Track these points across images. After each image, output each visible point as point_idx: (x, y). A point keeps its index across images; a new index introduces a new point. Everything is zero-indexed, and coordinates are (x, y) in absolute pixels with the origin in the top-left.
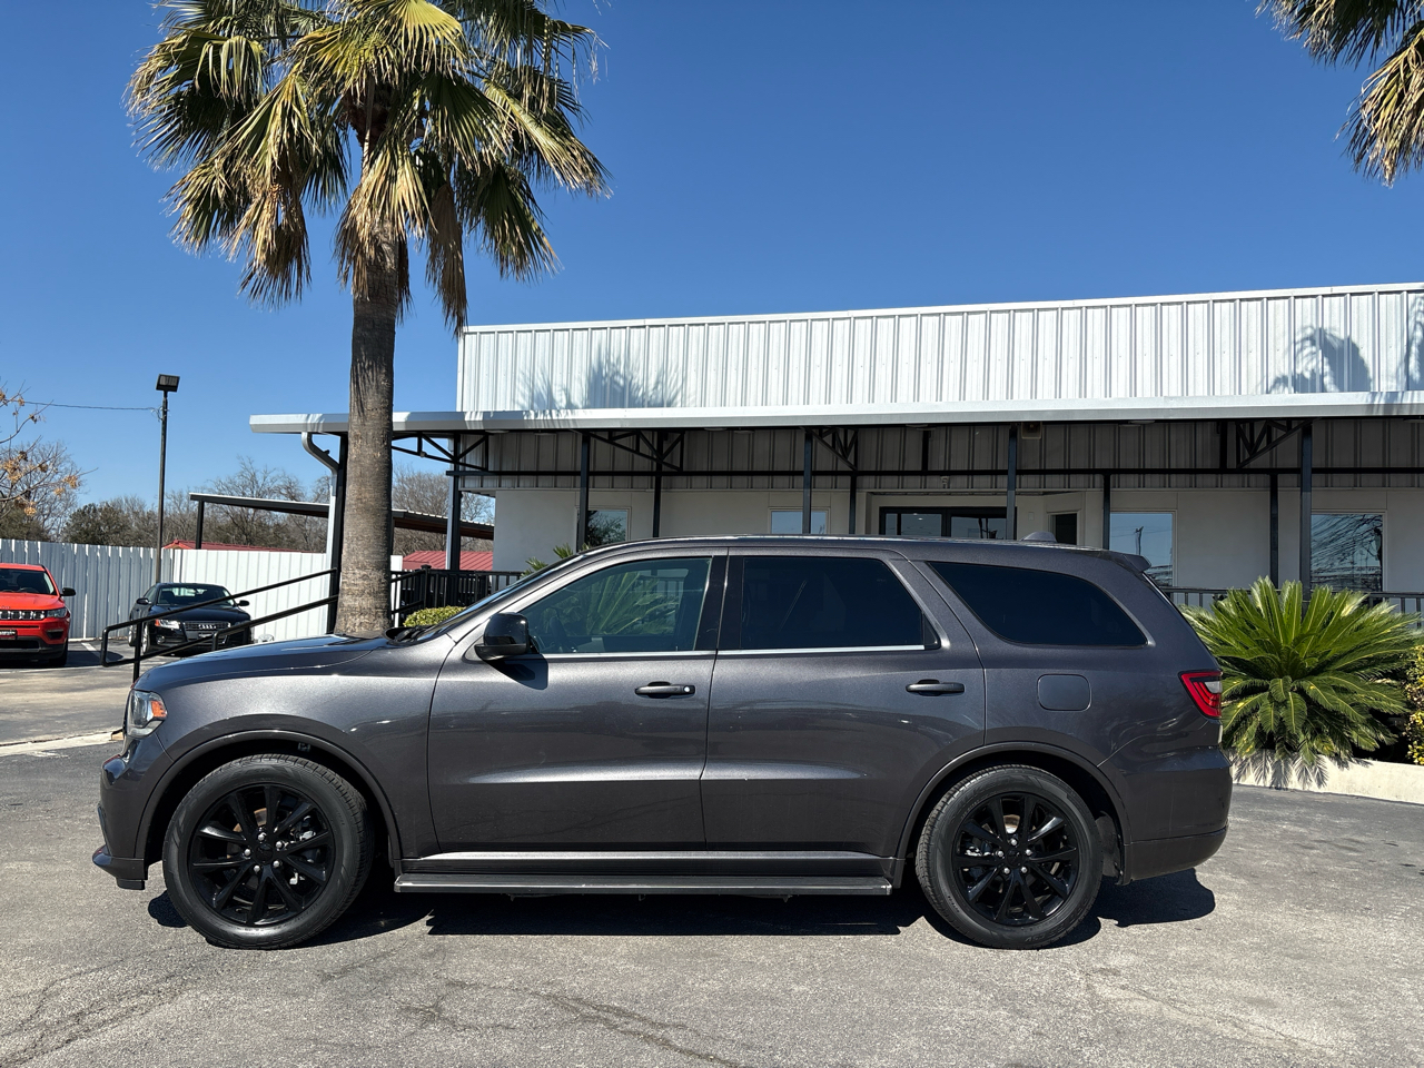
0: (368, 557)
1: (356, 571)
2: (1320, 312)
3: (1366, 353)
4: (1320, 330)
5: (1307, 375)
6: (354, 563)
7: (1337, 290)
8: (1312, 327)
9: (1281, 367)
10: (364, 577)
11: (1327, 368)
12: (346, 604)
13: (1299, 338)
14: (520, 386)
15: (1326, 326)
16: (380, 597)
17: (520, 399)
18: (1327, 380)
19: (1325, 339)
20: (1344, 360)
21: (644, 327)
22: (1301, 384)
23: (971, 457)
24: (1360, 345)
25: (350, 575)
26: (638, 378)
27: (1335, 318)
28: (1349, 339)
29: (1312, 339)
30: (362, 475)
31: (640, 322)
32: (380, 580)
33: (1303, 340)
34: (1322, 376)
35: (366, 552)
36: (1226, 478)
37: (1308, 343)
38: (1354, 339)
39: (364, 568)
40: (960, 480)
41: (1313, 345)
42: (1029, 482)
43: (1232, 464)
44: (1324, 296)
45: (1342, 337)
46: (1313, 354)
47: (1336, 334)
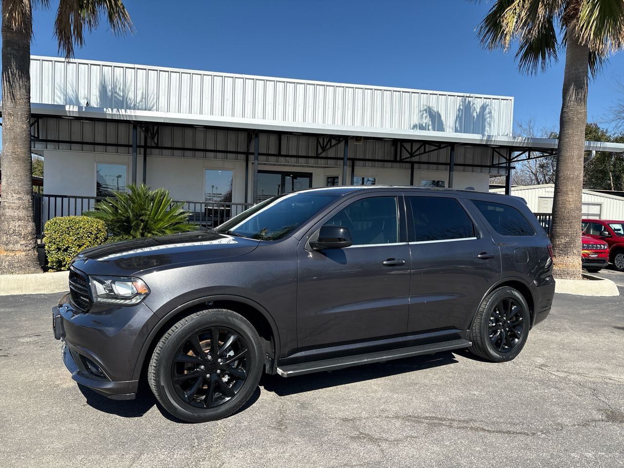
0: (21, 187)
1: (14, 195)
2: (428, 100)
3: (443, 118)
4: (429, 107)
5: (424, 125)
6: (13, 190)
7: (435, 92)
8: (426, 105)
9: (416, 120)
10: (19, 199)
11: (430, 123)
12: (7, 214)
13: (422, 109)
14: (57, 92)
15: (431, 106)
16: (29, 210)
17: (57, 99)
18: (430, 127)
19: (430, 111)
20: (436, 120)
21: (134, 68)
22: (422, 128)
24: (441, 115)
25: (9, 197)
26: (131, 95)
27: (434, 103)
28: (438, 112)
29: (426, 110)
30: (15, 138)
31: (132, 66)
32: (29, 200)
33: (423, 111)
34: (429, 126)
35: (20, 184)
36: (395, 164)
37: (425, 112)
38: (440, 112)
39: (19, 193)
40: (294, 159)
41: (426, 113)
42: (321, 162)
43: (398, 159)
44: (430, 94)
45: (436, 111)
46: (426, 117)
47: (434, 109)
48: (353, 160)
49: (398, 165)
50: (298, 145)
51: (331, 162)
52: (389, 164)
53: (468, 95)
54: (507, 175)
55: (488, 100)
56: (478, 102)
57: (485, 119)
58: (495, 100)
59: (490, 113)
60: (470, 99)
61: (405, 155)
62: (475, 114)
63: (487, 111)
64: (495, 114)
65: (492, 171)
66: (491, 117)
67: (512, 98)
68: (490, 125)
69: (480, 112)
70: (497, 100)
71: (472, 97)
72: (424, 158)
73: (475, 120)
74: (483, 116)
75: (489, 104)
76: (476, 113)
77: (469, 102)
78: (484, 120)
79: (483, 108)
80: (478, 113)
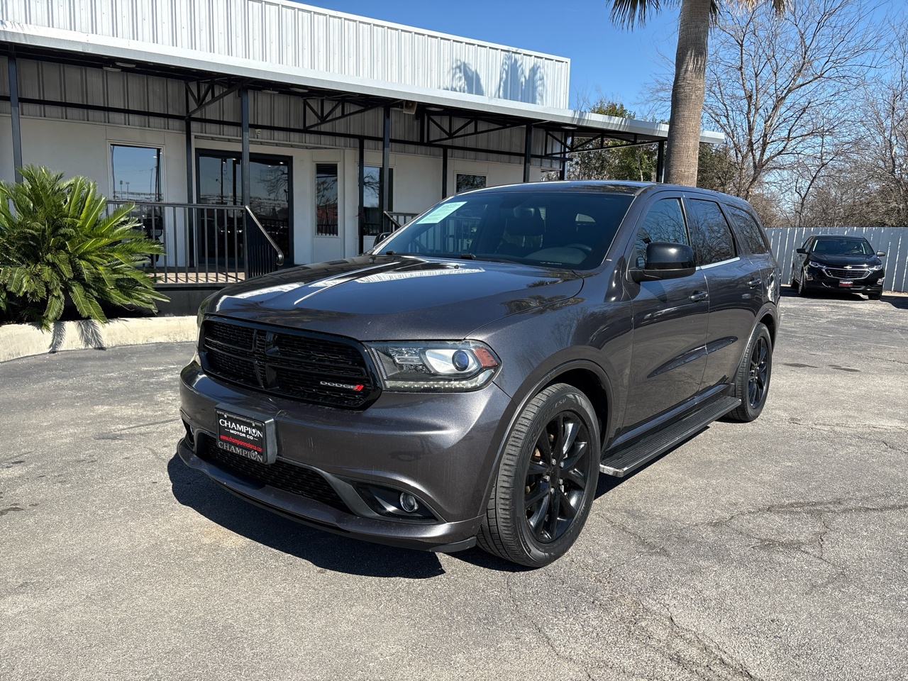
2: (463, 52)
4: (464, 63)
5: (458, 90)
8: (460, 60)
13: (454, 66)
15: (466, 62)
19: (466, 69)
23: (272, 117)
27: (471, 58)
28: (476, 71)
29: (459, 67)
33: (456, 68)
37: (458, 70)
38: (478, 72)
40: (266, 133)
41: (460, 72)
42: (310, 139)
43: (425, 141)
44: (466, 43)
45: (473, 70)
46: (460, 78)
47: (471, 67)
48: (362, 139)
49: (423, 149)
50: (272, 108)
51: (326, 140)
52: (412, 147)
53: (514, 49)
54: (561, 170)
55: (539, 60)
56: (527, 62)
57: (536, 88)
58: (548, 61)
59: (542, 79)
60: (517, 56)
61: (435, 134)
62: (523, 80)
63: (538, 76)
64: (548, 82)
65: (544, 164)
66: (543, 85)
67: (568, 60)
68: (542, 96)
69: (529, 77)
70: (550, 61)
71: (520, 54)
72: (470, 142)
73: (523, 87)
74: (534, 82)
75: (541, 66)
76: (525, 77)
77: (516, 61)
78: (534, 88)
79: (534, 70)
80: (527, 78)
